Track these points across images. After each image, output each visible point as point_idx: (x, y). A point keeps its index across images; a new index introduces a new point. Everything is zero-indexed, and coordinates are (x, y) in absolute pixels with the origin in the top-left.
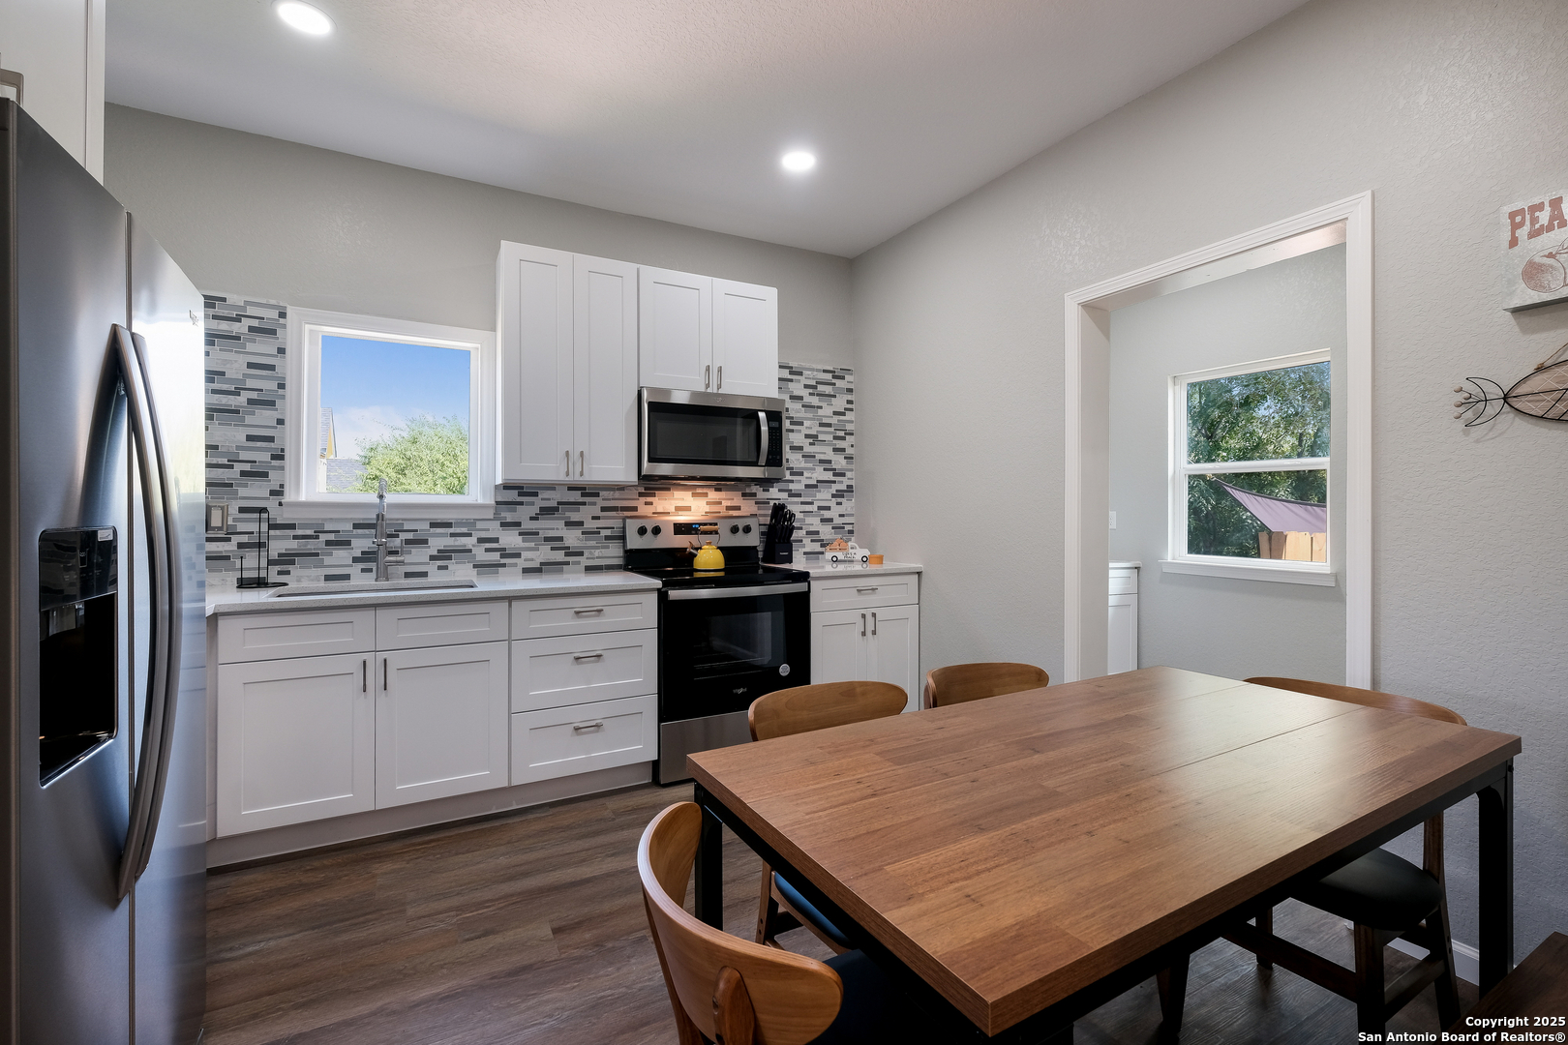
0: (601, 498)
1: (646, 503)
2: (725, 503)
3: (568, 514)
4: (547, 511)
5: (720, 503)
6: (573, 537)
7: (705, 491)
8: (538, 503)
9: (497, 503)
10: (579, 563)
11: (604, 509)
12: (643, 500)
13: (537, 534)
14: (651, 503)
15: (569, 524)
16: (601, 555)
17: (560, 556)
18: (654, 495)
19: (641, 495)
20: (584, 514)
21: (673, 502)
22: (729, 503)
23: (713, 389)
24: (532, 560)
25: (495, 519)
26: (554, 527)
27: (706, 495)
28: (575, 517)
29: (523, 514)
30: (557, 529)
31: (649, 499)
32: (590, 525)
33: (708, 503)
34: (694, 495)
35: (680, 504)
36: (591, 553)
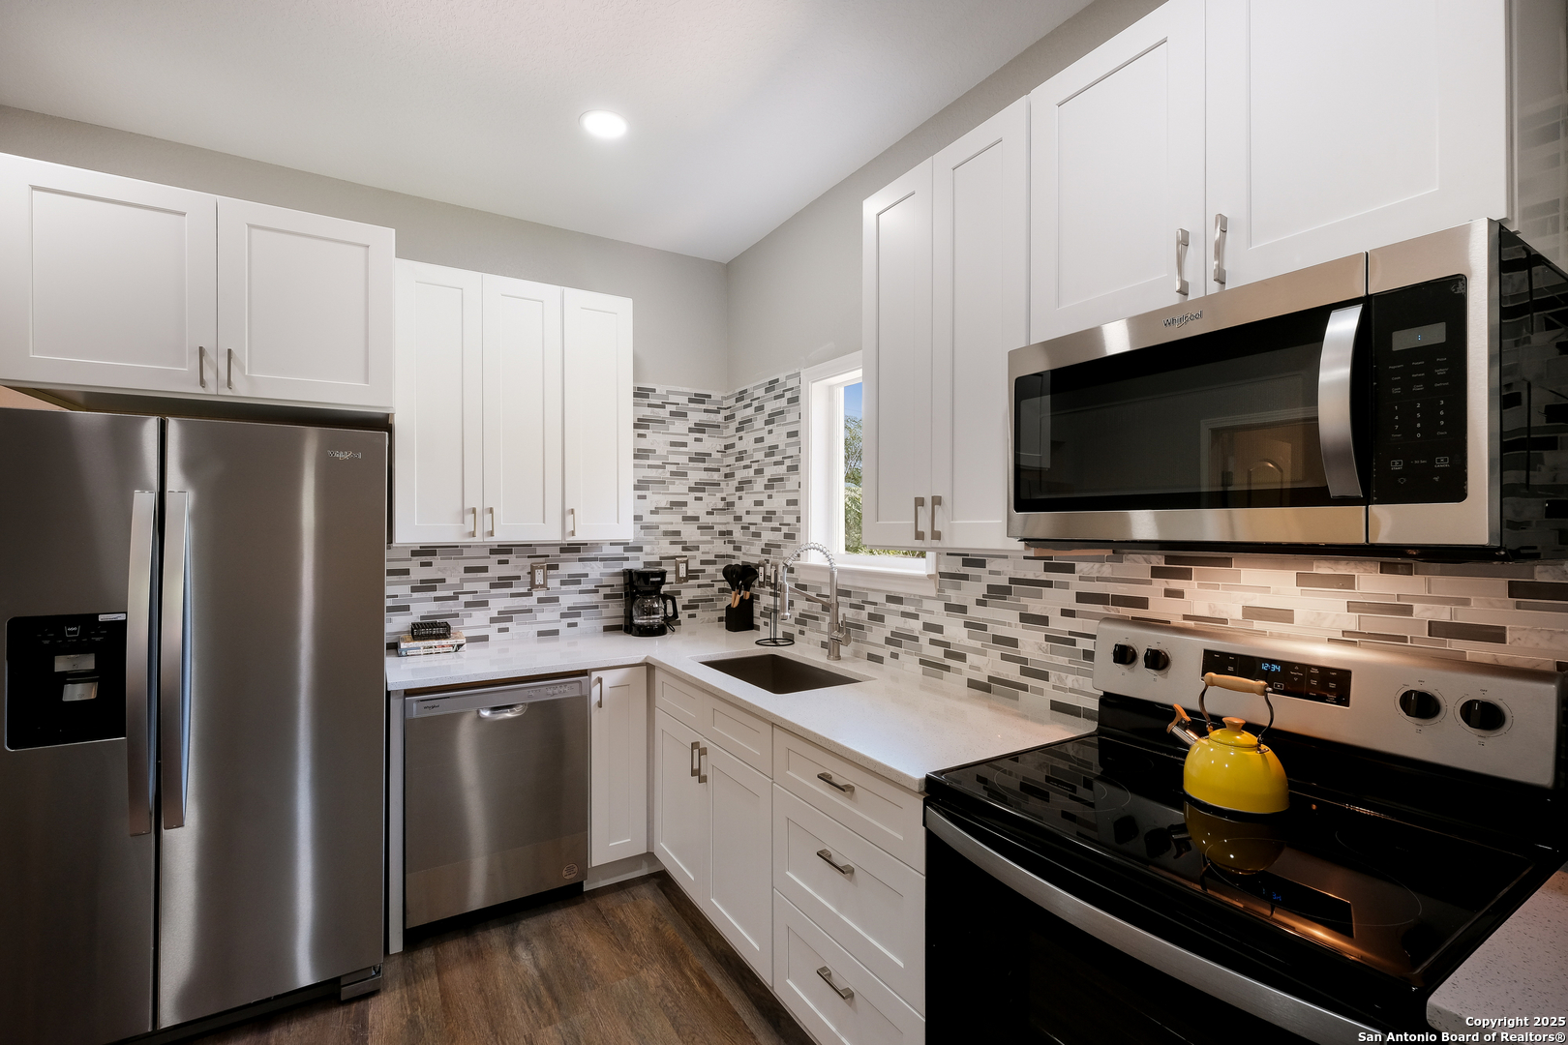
0: (1077, 575)
1: (1169, 593)
2: (1424, 613)
3: (1024, 601)
4: (997, 593)
5: (1407, 610)
6: (1032, 643)
7: (1342, 568)
8: (986, 578)
9: (942, 575)
10: (1040, 692)
11: (1082, 597)
12: (1161, 584)
13: (984, 628)
14: (1179, 594)
15: (1027, 618)
16: (1076, 687)
17: (1012, 671)
18: (1186, 575)
19: (1157, 572)
20: (1049, 603)
21: (1236, 594)
22: (1444, 614)
23: (1203, 286)
24: (978, 669)
25: (938, 598)
26: (1003, 619)
27: (1348, 582)
28: (1035, 607)
29: (969, 593)
30: (1010, 625)
31: (1175, 584)
32: (1060, 625)
33: (1352, 607)
34: (1303, 580)
35: (1259, 601)
36: (1060, 678)
